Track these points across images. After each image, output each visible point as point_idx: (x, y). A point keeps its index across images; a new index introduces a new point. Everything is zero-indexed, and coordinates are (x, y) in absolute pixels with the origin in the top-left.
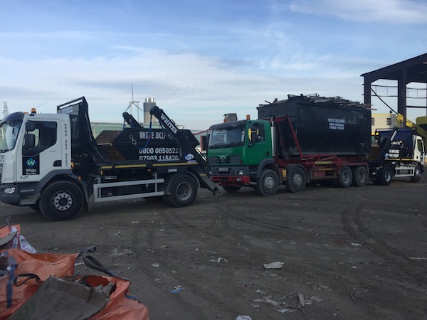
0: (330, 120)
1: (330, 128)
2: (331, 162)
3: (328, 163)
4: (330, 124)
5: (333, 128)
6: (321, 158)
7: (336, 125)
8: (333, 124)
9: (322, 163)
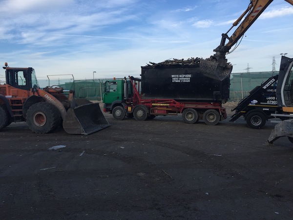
0: (173, 76)
1: (173, 81)
2: (169, 105)
3: (165, 105)
4: (174, 79)
5: (176, 81)
6: (158, 102)
7: (180, 79)
8: (176, 79)
9: (158, 105)
